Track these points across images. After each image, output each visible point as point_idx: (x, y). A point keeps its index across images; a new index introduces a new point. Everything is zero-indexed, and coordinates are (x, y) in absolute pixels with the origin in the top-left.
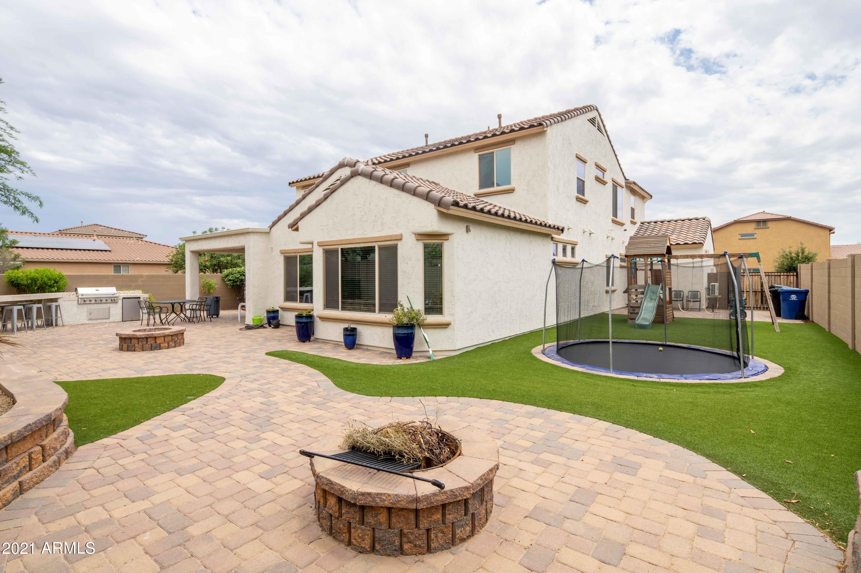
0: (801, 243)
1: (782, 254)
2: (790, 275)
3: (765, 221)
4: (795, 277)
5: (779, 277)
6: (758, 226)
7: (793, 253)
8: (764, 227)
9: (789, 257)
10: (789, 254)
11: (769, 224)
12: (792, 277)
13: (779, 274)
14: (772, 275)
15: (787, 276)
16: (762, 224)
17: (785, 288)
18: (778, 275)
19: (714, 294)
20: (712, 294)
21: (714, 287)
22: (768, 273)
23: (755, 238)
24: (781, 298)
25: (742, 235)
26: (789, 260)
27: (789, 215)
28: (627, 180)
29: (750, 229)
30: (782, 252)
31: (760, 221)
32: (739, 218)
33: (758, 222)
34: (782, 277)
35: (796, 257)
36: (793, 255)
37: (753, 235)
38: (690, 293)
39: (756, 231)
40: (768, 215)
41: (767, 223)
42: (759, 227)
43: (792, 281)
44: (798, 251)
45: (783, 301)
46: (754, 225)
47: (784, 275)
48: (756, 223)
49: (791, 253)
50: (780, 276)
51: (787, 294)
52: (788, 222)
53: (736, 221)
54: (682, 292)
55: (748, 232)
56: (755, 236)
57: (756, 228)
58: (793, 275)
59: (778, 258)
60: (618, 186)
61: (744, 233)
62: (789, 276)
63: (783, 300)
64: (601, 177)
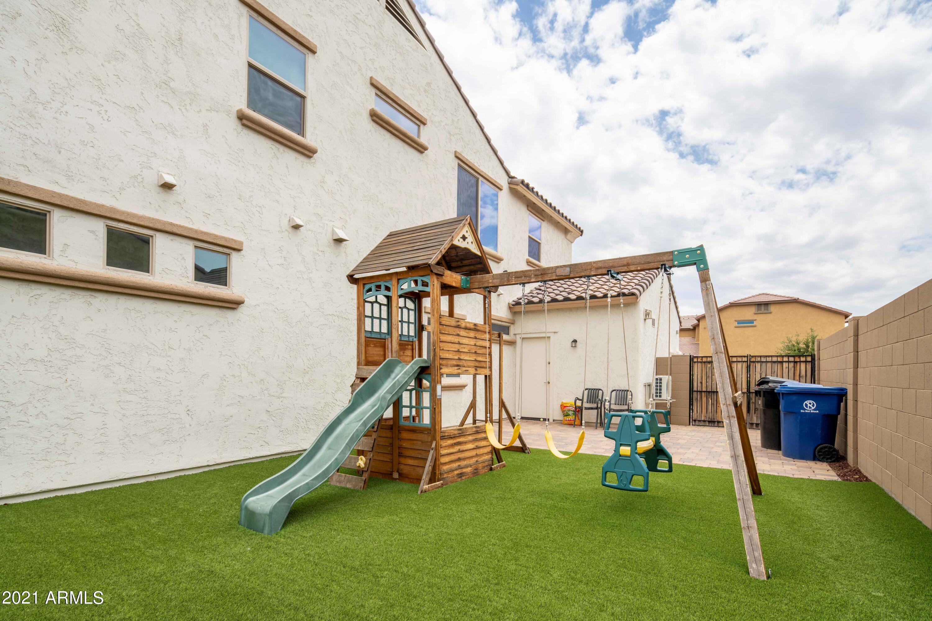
0: (812, 329)
1: (786, 344)
2: (800, 362)
3: (767, 304)
4: (809, 366)
5: (779, 365)
6: (758, 310)
7: (802, 343)
8: (765, 311)
9: (796, 348)
10: (795, 344)
11: (772, 308)
12: (803, 366)
13: (779, 359)
14: (766, 362)
15: (795, 362)
16: (763, 307)
17: (792, 384)
18: (777, 362)
19: (660, 396)
20: (657, 396)
21: (661, 383)
22: (761, 357)
23: (755, 326)
24: (781, 407)
25: (739, 322)
26: (797, 352)
27: (796, 296)
28: (513, 177)
29: (748, 313)
30: (788, 342)
31: (761, 304)
32: (736, 300)
33: (759, 305)
34: (785, 365)
35: (804, 349)
36: (802, 346)
37: (752, 322)
38: (614, 393)
39: (756, 317)
40: (772, 296)
41: (769, 306)
42: (759, 312)
43: (803, 373)
44: (808, 340)
45: (785, 414)
46: (753, 309)
47: (789, 362)
48: (756, 306)
49: (798, 344)
50: (782, 362)
51: (794, 398)
52: (795, 305)
53: (732, 303)
54: (600, 392)
55: (746, 318)
56: (755, 323)
57: (756, 312)
58: (806, 362)
59: (782, 350)
60: (481, 179)
61: (742, 319)
62: (798, 364)
63: (787, 413)
64: (414, 135)
